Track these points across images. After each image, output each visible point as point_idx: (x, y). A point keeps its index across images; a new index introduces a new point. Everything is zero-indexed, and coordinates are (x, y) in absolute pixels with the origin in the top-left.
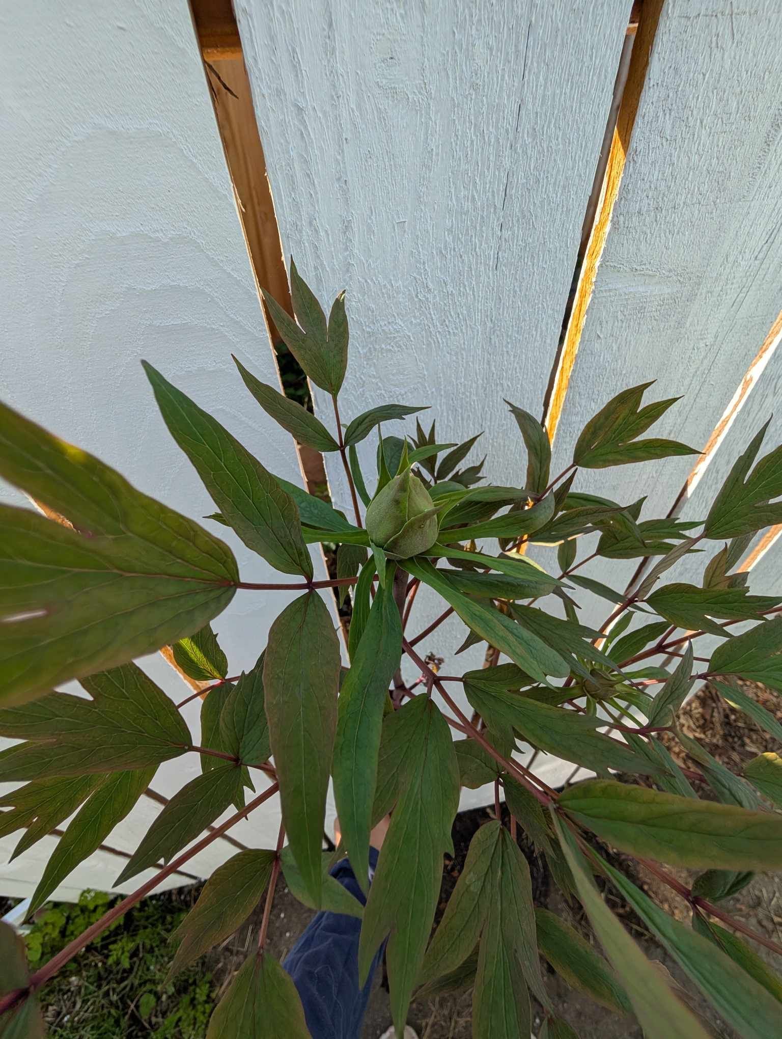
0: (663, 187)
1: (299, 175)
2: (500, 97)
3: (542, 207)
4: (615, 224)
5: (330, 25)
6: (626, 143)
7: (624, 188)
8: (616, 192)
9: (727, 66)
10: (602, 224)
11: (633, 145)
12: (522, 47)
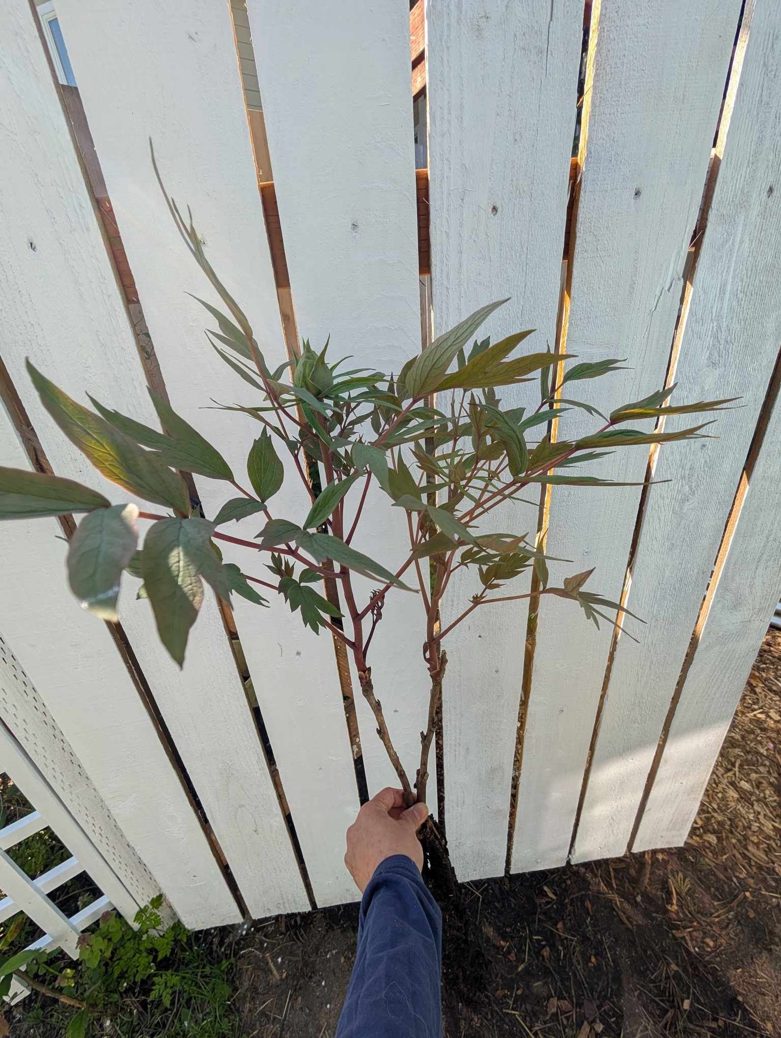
0: (588, 309)
1: (444, 308)
2: (518, 282)
3: (538, 318)
4: (571, 324)
5: (460, 266)
6: (569, 295)
7: (572, 310)
8: (569, 312)
9: (604, 270)
10: (565, 325)
11: (572, 295)
12: (525, 269)
